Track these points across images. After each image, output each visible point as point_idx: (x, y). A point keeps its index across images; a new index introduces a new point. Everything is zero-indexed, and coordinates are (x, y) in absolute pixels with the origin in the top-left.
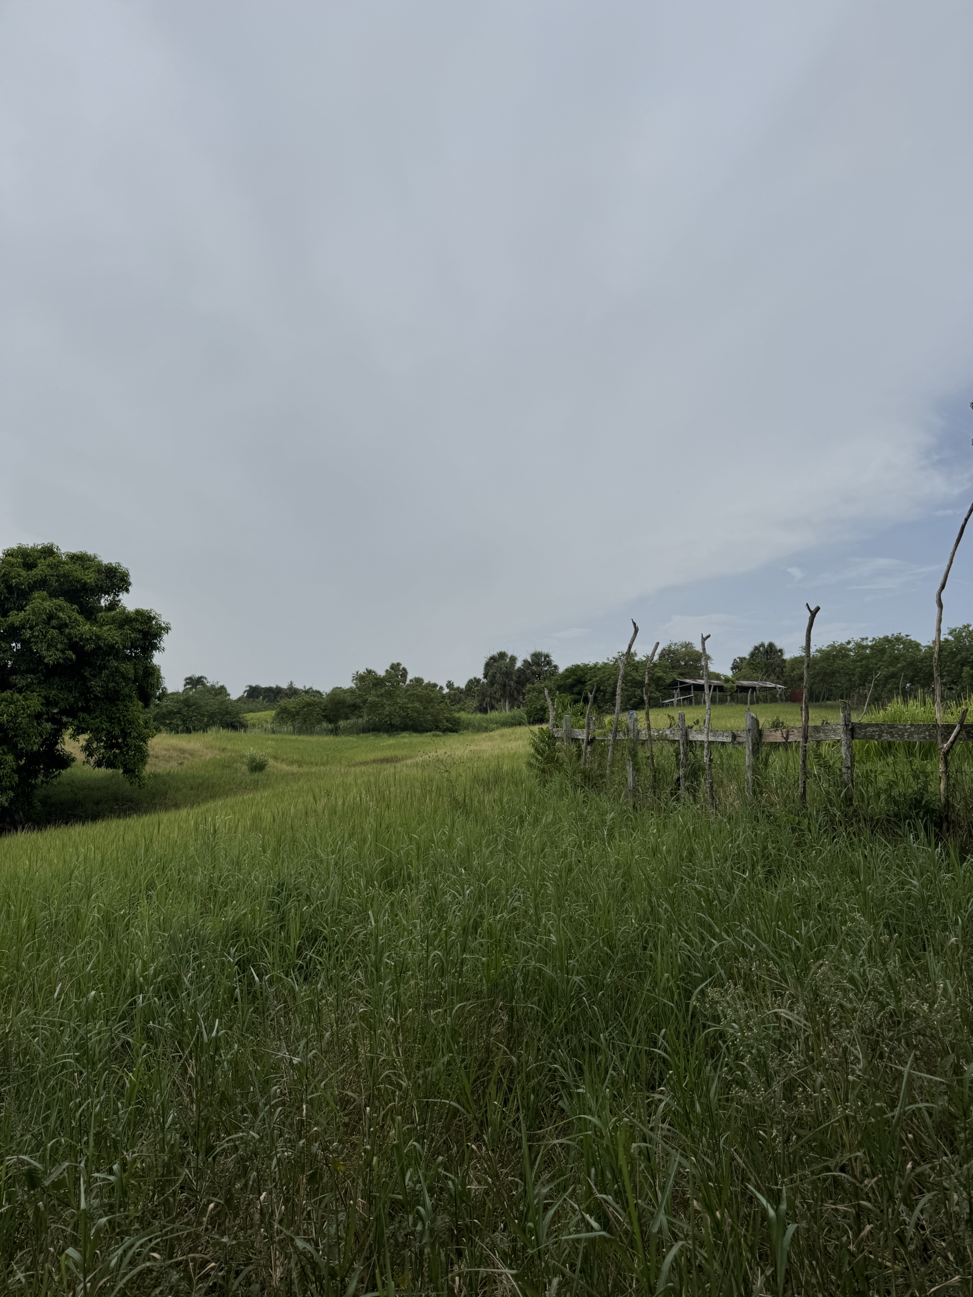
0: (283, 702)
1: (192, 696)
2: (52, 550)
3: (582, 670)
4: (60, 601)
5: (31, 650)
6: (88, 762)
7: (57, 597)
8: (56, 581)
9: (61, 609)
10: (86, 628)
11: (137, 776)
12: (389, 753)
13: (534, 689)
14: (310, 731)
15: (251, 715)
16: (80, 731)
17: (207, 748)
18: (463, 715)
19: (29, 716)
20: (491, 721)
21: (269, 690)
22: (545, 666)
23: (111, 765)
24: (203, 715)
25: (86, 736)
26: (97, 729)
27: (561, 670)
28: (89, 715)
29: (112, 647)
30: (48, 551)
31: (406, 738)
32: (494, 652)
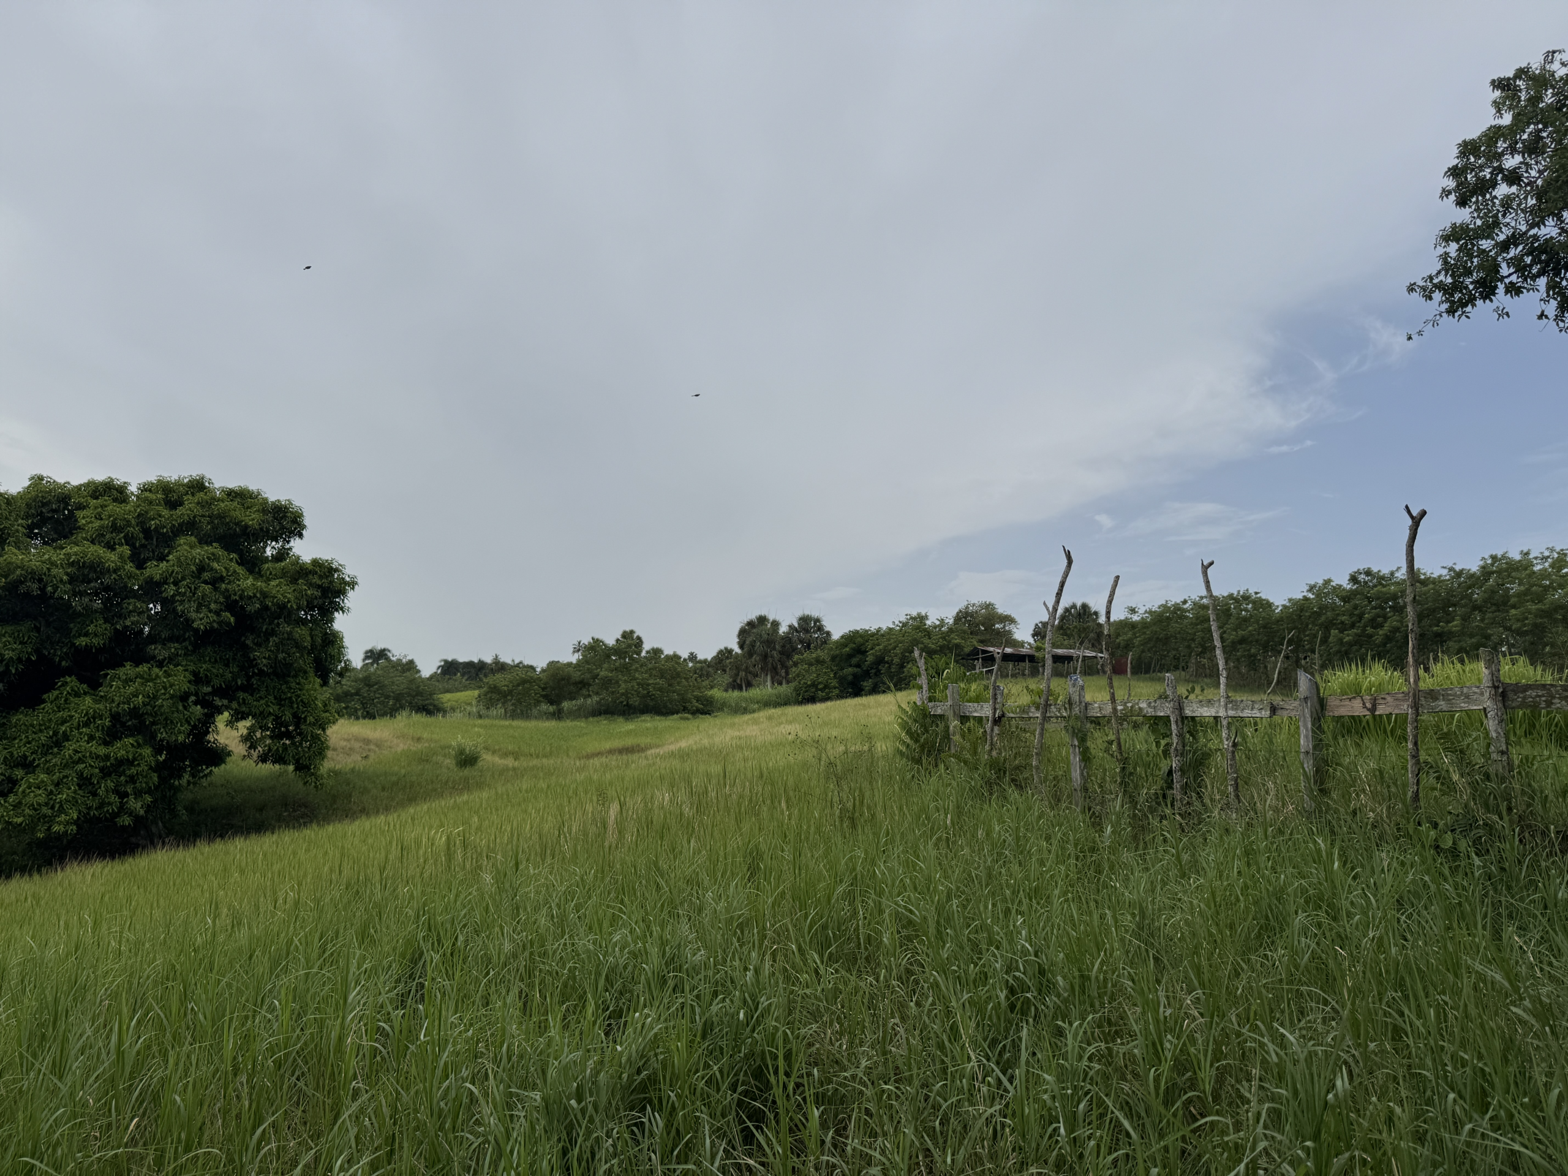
0: (491, 680)
1: (374, 674)
2: (202, 484)
3: (861, 636)
4: (215, 549)
5: (174, 610)
6: (249, 756)
7: (210, 543)
8: (208, 523)
9: (216, 558)
10: (247, 582)
11: (313, 774)
12: (629, 742)
13: (802, 661)
14: (525, 715)
15: (448, 696)
16: (238, 716)
17: (398, 737)
18: (717, 693)
19: (172, 697)
20: (752, 701)
21: (470, 664)
22: (815, 632)
23: (279, 759)
24: (387, 697)
25: (248, 723)
26: (261, 713)
27: (836, 636)
28: (252, 695)
29: (282, 607)
30: (198, 486)
31: (648, 723)
32: (753, 616)
